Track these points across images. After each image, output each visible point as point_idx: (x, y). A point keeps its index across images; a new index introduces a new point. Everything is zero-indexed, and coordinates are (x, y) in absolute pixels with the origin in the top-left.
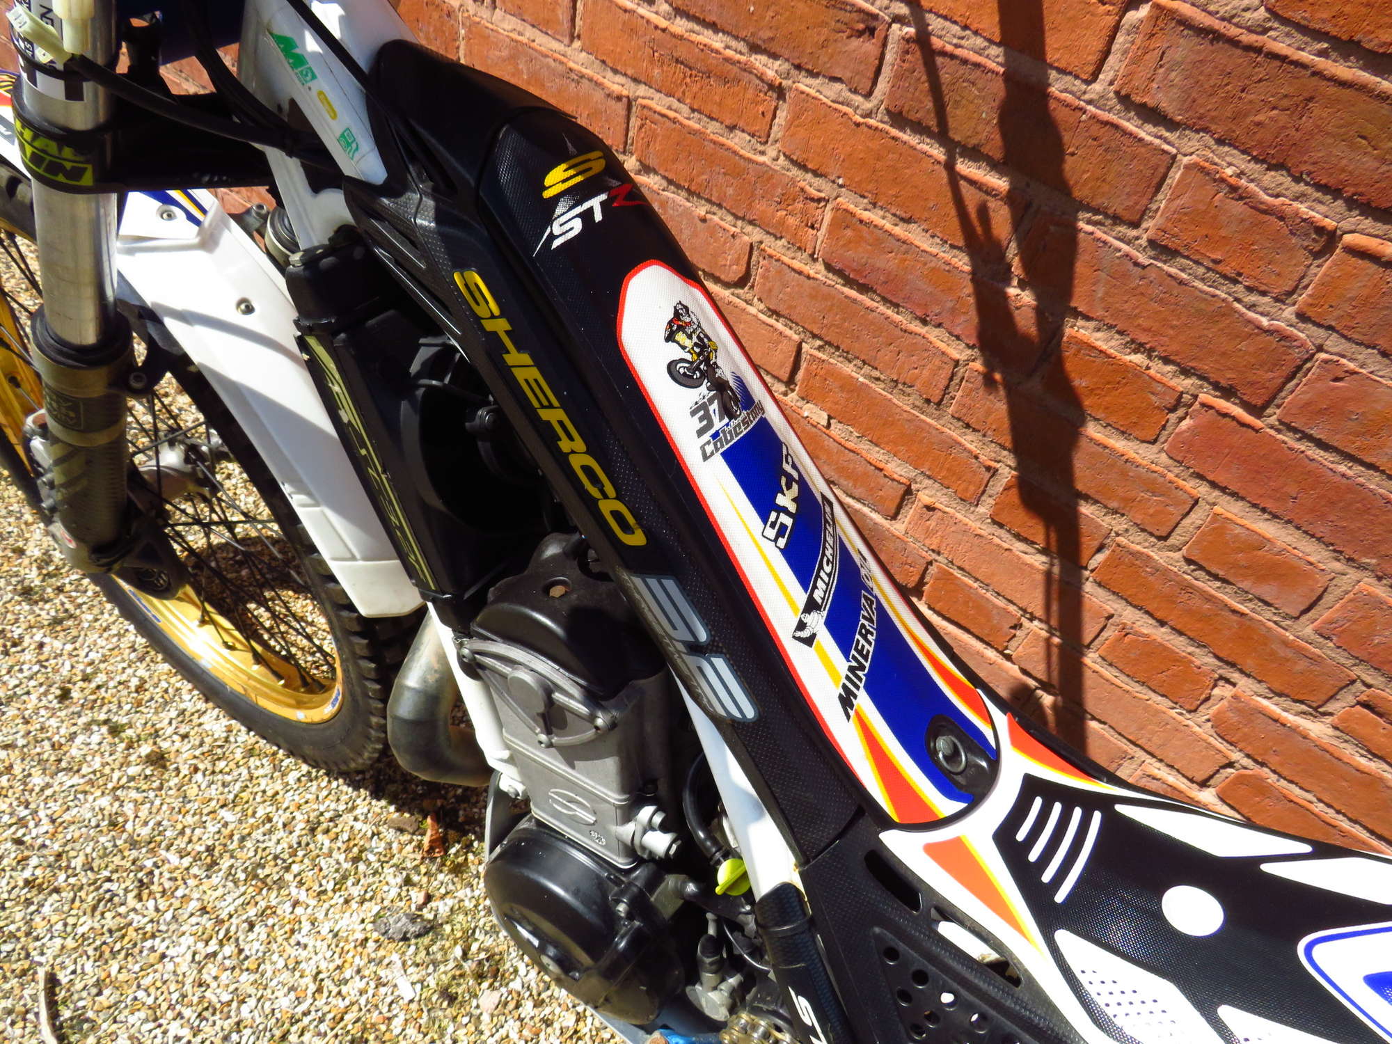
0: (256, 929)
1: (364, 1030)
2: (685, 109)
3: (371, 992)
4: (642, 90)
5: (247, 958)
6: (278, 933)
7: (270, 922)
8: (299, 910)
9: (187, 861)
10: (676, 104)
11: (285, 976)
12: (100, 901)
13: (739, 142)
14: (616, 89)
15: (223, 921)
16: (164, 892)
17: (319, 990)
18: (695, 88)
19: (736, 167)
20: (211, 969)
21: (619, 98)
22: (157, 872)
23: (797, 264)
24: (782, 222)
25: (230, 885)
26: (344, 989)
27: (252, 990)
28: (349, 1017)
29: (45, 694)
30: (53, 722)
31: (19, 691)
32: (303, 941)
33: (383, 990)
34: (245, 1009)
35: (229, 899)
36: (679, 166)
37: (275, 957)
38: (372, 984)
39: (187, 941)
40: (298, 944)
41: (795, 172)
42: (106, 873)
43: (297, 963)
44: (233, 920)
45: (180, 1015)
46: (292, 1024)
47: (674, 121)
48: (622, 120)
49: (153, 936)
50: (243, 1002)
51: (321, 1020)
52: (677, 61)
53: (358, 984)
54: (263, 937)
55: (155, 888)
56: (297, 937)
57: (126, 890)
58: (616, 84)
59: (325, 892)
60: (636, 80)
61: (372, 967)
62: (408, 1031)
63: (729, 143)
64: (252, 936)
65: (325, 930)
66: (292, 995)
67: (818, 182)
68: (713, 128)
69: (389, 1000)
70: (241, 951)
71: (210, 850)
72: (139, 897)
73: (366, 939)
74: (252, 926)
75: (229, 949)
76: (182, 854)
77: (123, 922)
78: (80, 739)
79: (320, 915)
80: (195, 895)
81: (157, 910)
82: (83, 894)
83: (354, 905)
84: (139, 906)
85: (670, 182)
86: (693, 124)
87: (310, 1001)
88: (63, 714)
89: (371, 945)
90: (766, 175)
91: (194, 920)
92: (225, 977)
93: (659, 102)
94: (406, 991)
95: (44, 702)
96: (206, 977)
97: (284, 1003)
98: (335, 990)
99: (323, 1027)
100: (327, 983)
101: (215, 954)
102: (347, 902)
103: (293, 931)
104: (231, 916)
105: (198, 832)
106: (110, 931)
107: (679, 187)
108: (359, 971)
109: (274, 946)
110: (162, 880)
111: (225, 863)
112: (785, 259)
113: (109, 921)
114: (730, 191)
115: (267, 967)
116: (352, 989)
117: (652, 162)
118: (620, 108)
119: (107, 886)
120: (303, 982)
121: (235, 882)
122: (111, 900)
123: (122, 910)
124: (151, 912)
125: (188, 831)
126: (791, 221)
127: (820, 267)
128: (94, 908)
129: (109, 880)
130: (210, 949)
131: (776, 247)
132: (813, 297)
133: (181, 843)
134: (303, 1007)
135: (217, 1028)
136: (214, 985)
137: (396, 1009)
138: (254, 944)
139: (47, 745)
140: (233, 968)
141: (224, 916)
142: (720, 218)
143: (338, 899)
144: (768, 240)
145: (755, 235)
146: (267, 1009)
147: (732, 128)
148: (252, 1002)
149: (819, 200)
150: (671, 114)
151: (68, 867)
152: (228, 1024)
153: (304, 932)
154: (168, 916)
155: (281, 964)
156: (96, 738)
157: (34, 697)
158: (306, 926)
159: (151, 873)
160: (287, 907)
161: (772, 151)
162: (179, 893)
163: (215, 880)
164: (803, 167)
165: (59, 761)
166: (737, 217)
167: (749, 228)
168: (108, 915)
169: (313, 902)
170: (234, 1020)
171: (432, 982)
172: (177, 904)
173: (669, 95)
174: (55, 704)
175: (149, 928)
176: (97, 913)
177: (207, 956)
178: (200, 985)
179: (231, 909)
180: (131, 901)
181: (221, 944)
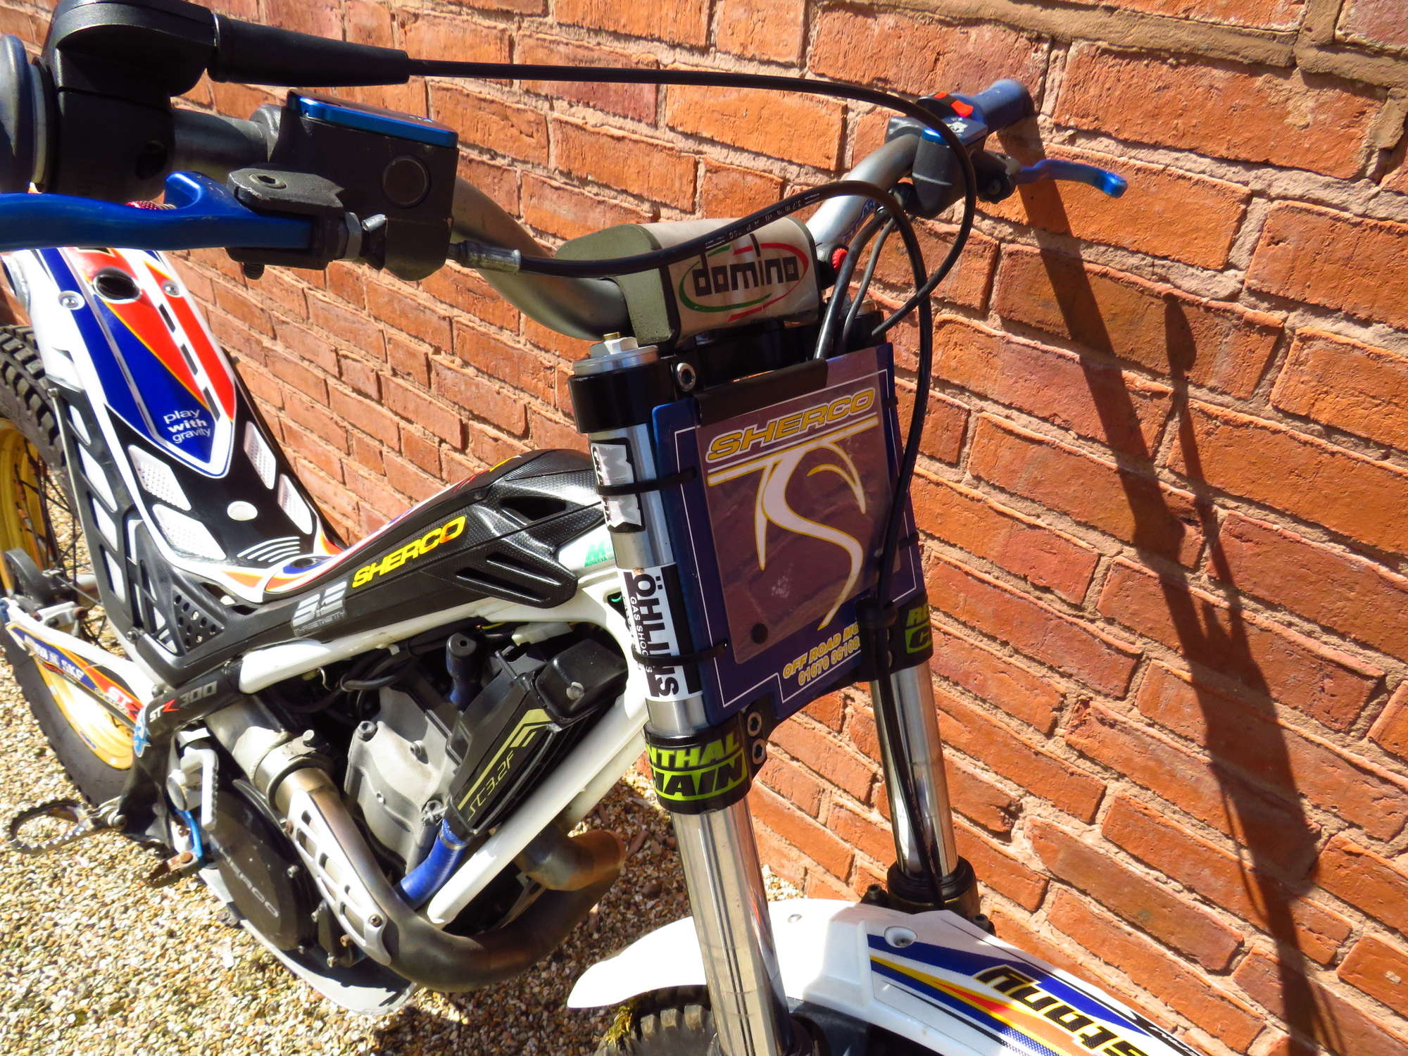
0: (130, 912)
1: (189, 985)
2: (477, 320)
3: (202, 960)
4: (456, 312)
5: (116, 930)
6: (146, 914)
7: (141, 908)
8: (166, 903)
9: (93, 865)
10: (473, 318)
11: (142, 946)
12: (21, 884)
13: (506, 336)
14: (443, 313)
15: (106, 905)
16: (70, 884)
17: (163, 956)
18: (480, 306)
19: (508, 354)
20: (88, 935)
21: (444, 318)
22: (69, 869)
23: (549, 415)
24: (536, 387)
25: (120, 881)
26: (182, 958)
27: (112, 951)
28: (180, 976)
29: (28, 752)
30: (28, 770)
31: (10, 749)
32: (161, 923)
33: (210, 960)
34: (103, 964)
35: (116, 890)
36: (480, 358)
37: (137, 931)
38: (205, 956)
39: (77, 915)
40: (157, 924)
41: (536, 351)
42: (32, 868)
43: (153, 937)
44: (115, 905)
45: (56, 962)
46: (135, 975)
47: (473, 328)
48: (448, 333)
49: (53, 910)
50: (104, 957)
51: (158, 975)
52: (469, 290)
53: (195, 954)
54: (133, 917)
55: (65, 880)
56: (158, 919)
57: (43, 880)
58: (443, 310)
59: (188, 892)
60: (452, 306)
61: (208, 945)
62: (221, 989)
63: (502, 338)
64: (124, 916)
65: (180, 917)
66: (142, 957)
67: (547, 356)
68: (493, 330)
69: (213, 967)
70: (112, 925)
71: (112, 858)
72: (51, 885)
73: (210, 926)
74: (126, 909)
75: (106, 923)
76: (91, 859)
77: (33, 899)
78: (43, 781)
79: (180, 907)
80: (92, 886)
81: (61, 894)
82: (11, 879)
83: (208, 902)
84: (48, 890)
85: (478, 370)
86: (482, 329)
87: (153, 961)
88: (35, 765)
89: (212, 929)
90: (523, 357)
91: (85, 902)
92: (96, 941)
93: (464, 318)
94: (228, 962)
95: (26, 757)
96: (82, 939)
97: (134, 961)
98: (174, 957)
99: (157, 980)
100: (171, 951)
101: (93, 926)
102: (203, 899)
103: (156, 915)
104: (113, 902)
105: (108, 847)
106: (22, 904)
107: (483, 373)
108: (197, 947)
109: (139, 925)
110: (71, 875)
111: (120, 868)
112: (543, 412)
113: (25, 897)
114: (507, 370)
115: (129, 938)
116: (186, 959)
117: (467, 358)
118: (445, 324)
119: (31, 875)
120: (152, 950)
121: (124, 881)
122: (30, 885)
123: (36, 892)
124: (56, 896)
125: (101, 846)
126: (541, 385)
127: (560, 414)
128: (16, 888)
129: (33, 872)
130: (91, 922)
131: (536, 404)
132: (561, 436)
133: (93, 852)
134: (147, 965)
135: (79, 974)
136: (86, 945)
137: (216, 975)
138: (122, 923)
139: (18, 784)
140: (103, 936)
141: (108, 900)
142: (507, 391)
143: (197, 897)
144: (533, 400)
145: (526, 398)
146: (120, 963)
147: (501, 328)
148: (110, 959)
149: (550, 368)
150: (471, 324)
151: (6, 862)
152: (86, 972)
153: (165, 916)
154: (68, 899)
155: (140, 935)
156: (54, 781)
157: (19, 755)
158: (167, 913)
159: (64, 870)
160: (158, 899)
161: (522, 339)
162: (80, 884)
163: (111, 877)
164: (538, 347)
165: (23, 795)
166: (516, 388)
167: (522, 394)
168: (25, 894)
169: (177, 897)
170: (94, 967)
171: (249, 957)
172: (76, 891)
173: (469, 312)
174: (33, 759)
175: (52, 905)
176: (17, 893)
177: (87, 926)
178: (76, 944)
179: (115, 897)
180: (45, 887)
181: (100, 919)
